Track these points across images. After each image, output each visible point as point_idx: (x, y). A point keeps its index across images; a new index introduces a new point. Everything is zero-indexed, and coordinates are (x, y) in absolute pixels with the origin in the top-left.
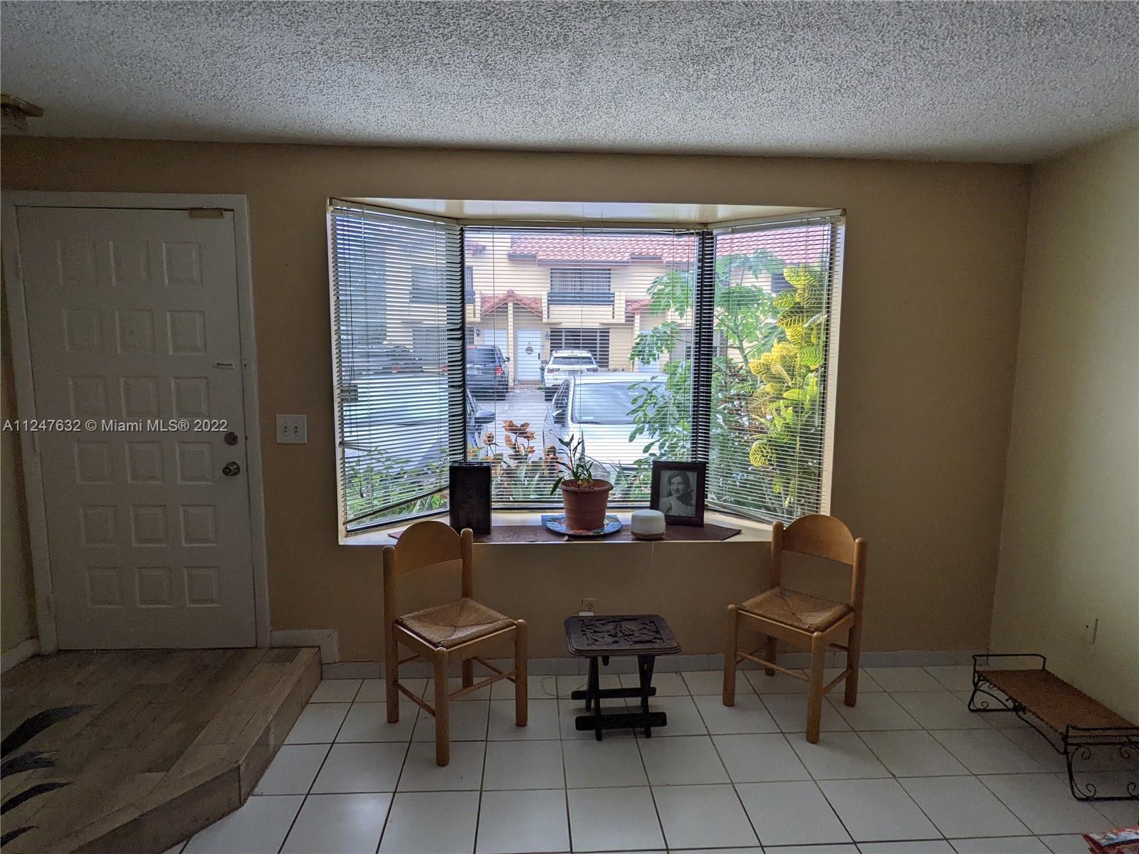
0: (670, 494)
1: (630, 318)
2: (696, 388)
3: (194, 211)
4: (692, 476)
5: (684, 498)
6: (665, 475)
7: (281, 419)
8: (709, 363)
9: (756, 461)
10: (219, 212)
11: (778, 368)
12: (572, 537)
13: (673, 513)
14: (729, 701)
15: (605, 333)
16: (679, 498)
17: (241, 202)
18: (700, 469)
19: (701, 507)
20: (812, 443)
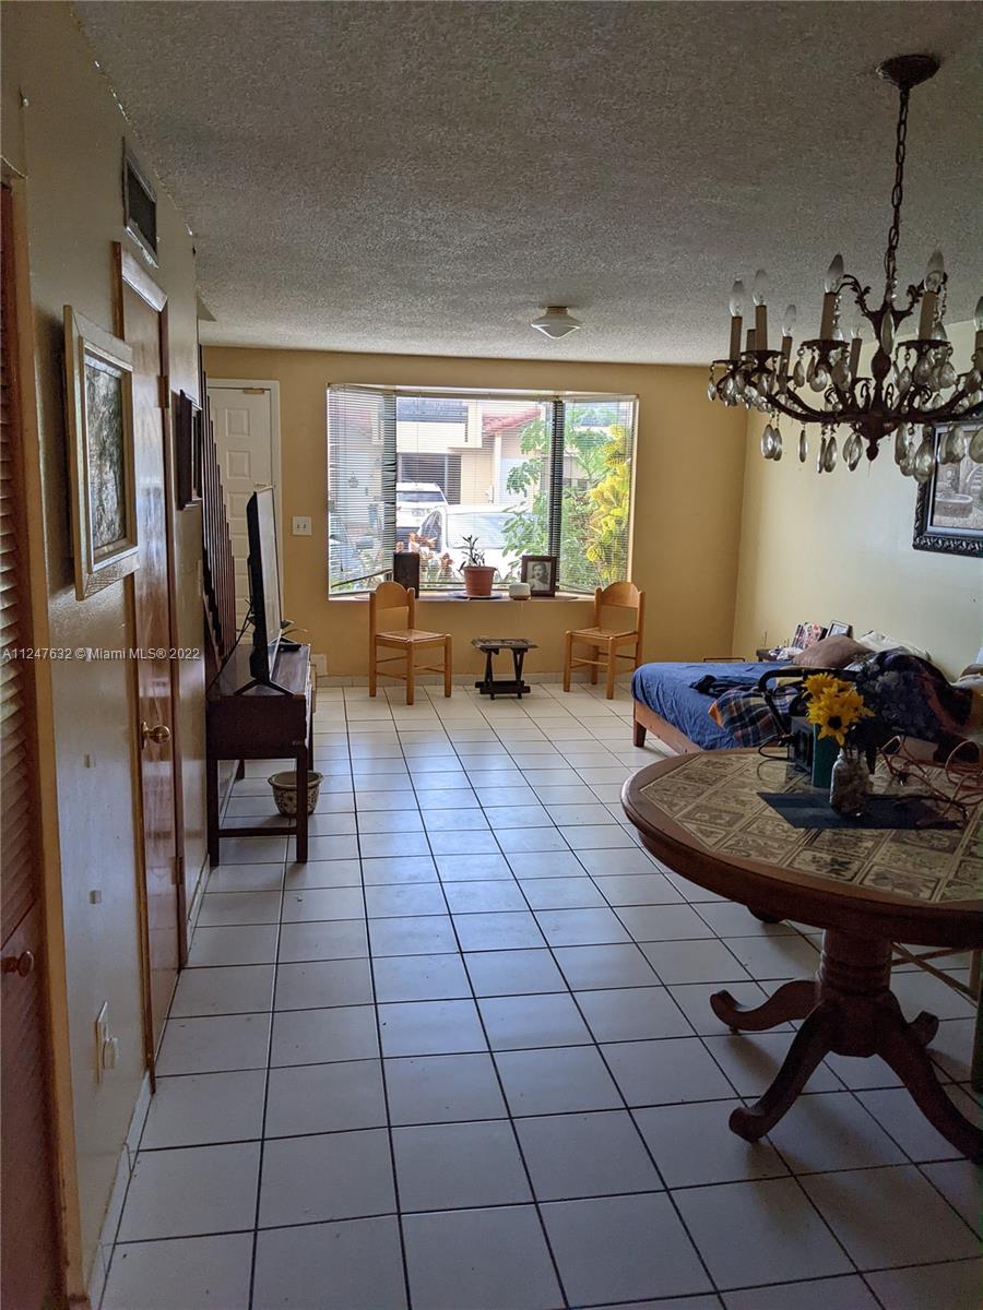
0: (534, 577)
1: (489, 440)
2: (552, 509)
3: (246, 390)
4: (548, 565)
5: (543, 579)
6: (531, 564)
7: (297, 520)
8: (560, 489)
9: (591, 557)
10: (263, 390)
11: (608, 495)
12: (472, 599)
13: (536, 588)
14: (567, 689)
15: (455, 460)
16: (540, 580)
17: (275, 385)
18: (553, 561)
19: (554, 588)
20: (622, 538)
